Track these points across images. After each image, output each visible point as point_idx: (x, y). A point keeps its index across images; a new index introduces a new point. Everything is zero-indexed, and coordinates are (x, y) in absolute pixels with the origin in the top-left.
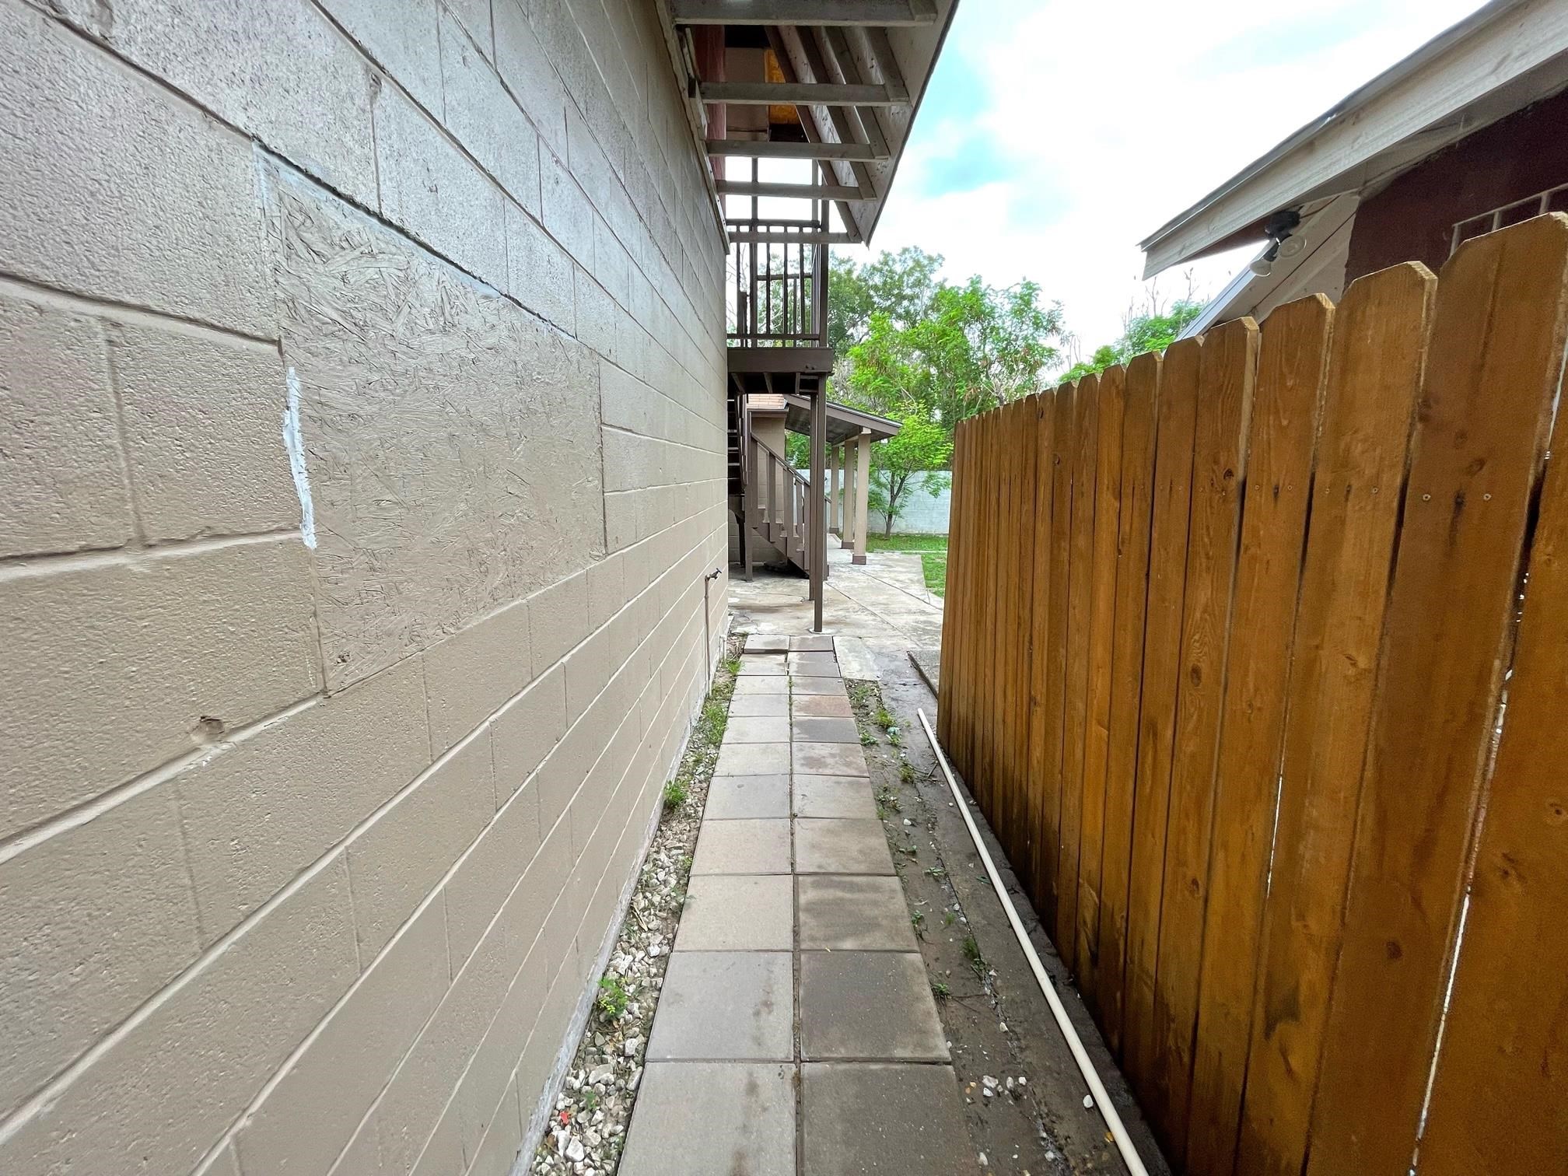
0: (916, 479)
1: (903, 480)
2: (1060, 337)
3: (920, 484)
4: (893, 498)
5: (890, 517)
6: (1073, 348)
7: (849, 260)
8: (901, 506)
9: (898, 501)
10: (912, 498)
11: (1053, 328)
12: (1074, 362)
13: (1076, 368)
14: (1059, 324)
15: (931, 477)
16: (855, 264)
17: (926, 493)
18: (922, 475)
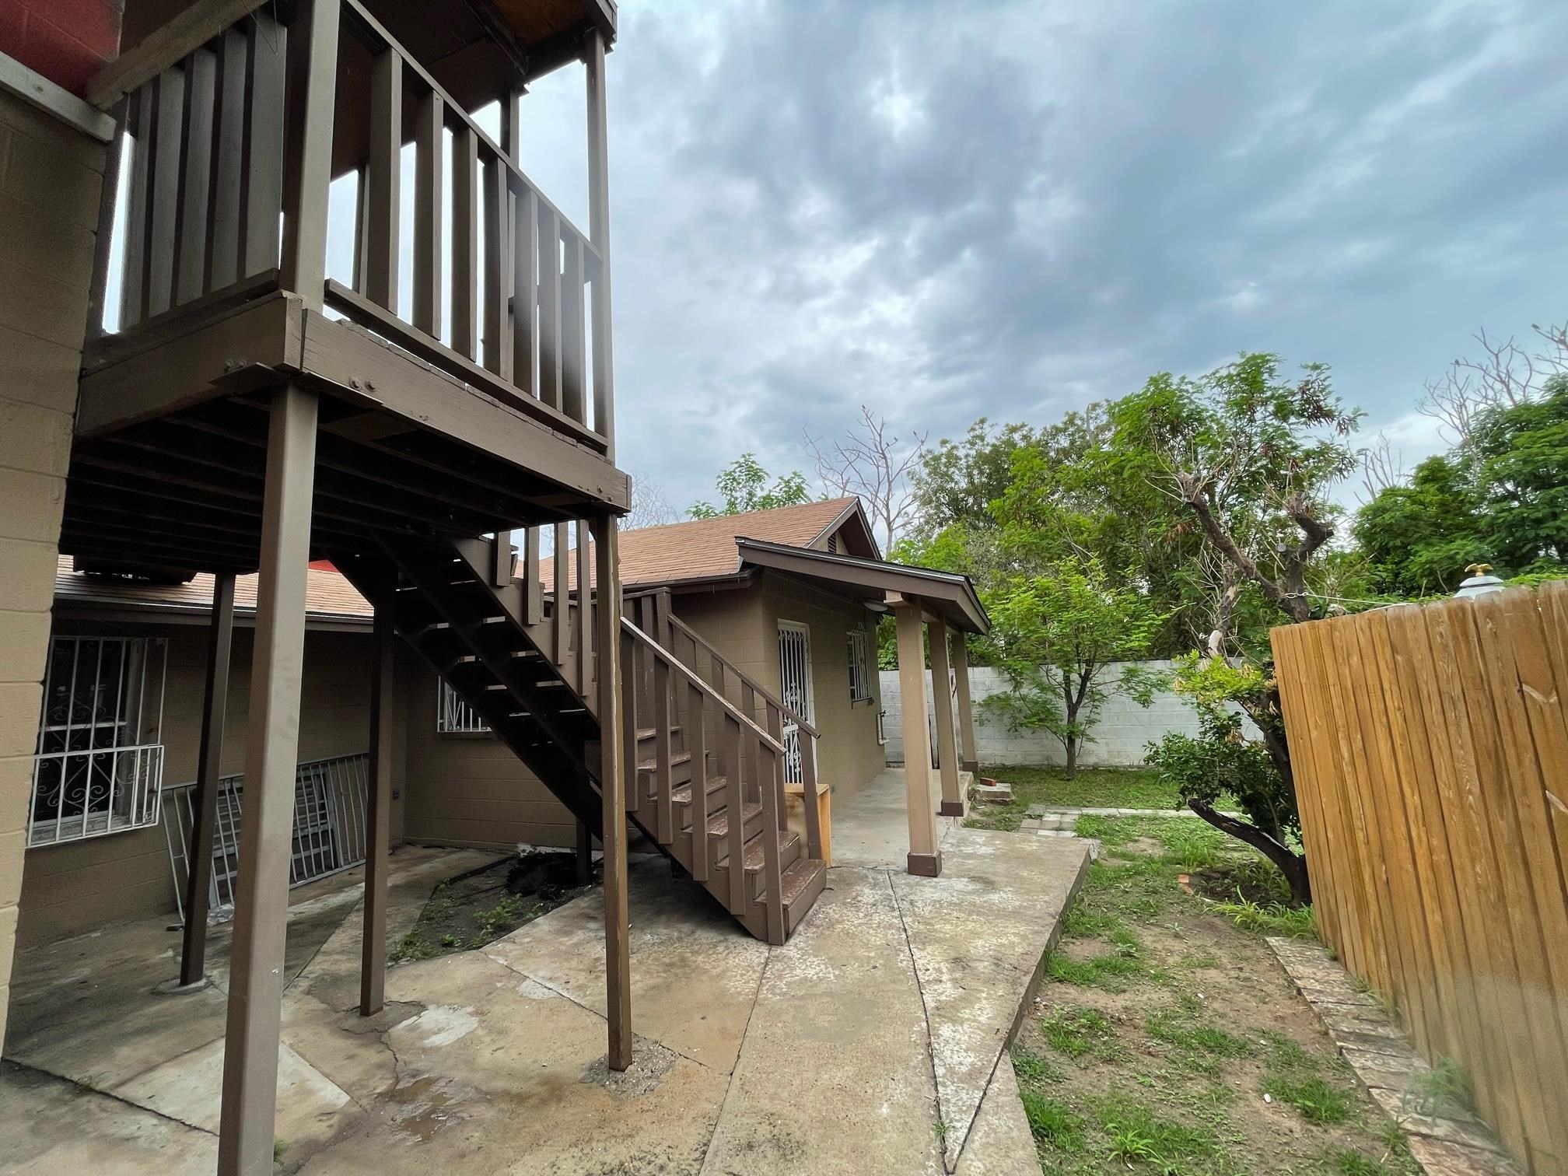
0: (1109, 675)
1: (1085, 679)
2: (1335, 423)
3: (1115, 685)
4: (1073, 709)
5: (1071, 742)
6: (1371, 472)
7: (1023, 426)
8: (1091, 722)
9: (1082, 714)
10: (1105, 711)
11: (1317, 413)
12: (1378, 488)
13: (1384, 495)
14: (1329, 403)
15: (1131, 674)
16: (1031, 429)
17: (1126, 699)
18: (1117, 669)
